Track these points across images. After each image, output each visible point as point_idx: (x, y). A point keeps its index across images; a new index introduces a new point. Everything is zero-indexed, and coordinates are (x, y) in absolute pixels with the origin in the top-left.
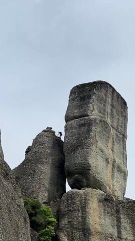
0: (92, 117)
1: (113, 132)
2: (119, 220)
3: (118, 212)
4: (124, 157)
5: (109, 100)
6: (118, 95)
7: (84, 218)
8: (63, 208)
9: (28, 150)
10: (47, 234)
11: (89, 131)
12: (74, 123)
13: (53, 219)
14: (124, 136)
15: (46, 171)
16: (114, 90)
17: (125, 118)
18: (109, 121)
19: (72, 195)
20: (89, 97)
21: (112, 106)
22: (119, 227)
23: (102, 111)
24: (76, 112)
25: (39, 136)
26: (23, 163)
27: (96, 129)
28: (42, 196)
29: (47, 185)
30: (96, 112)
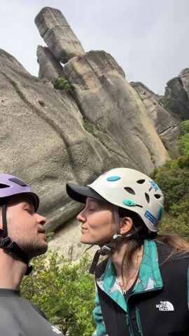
0: (51, 28)
1: (63, 28)
2: (88, 63)
3: (86, 60)
4: (74, 35)
5: (52, 15)
6: (55, 10)
7: (76, 72)
8: (67, 74)
9: (38, 61)
10: (67, 88)
11: (54, 35)
12: (46, 36)
13: (66, 81)
14: (69, 26)
15: (50, 64)
16: (51, 8)
17: (63, 17)
18: (58, 24)
19: (66, 67)
20: (44, 19)
21: (55, 16)
22: (90, 66)
23: (53, 22)
24: (43, 31)
25: (38, 52)
26: (40, 68)
27: (56, 32)
28: (56, 75)
29: (54, 69)
30: (51, 24)
